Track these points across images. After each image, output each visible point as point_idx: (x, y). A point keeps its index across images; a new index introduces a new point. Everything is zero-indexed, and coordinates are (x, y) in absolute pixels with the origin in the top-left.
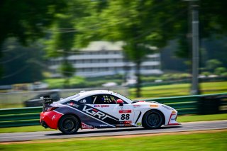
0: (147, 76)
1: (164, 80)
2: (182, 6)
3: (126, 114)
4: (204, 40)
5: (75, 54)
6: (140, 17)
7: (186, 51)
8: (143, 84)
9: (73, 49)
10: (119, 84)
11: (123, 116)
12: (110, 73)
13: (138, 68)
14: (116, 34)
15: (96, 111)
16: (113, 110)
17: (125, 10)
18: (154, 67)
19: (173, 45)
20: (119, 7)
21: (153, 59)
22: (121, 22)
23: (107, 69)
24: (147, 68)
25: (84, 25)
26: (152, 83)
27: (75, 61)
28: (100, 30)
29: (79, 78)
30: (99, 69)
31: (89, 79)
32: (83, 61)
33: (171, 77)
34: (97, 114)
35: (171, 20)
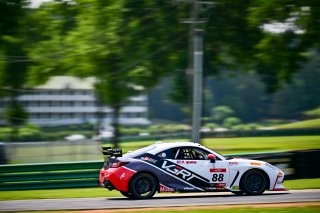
0: (128, 126)
1: (152, 133)
2: (181, 30)
3: (218, 174)
4: (210, 78)
5: (27, 93)
6: (120, 44)
7: (184, 93)
8: (123, 138)
9: (25, 86)
10: (89, 137)
11: (215, 176)
12: (76, 121)
13: (116, 114)
14: (86, 66)
15: (180, 168)
16: (202, 168)
17: (99, 33)
18: (138, 115)
19: (167, 84)
20: (91, 29)
21: (138, 104)
22: (94, 50)
23: (72, 115)
24: (129, 115)
25: (41, 52)
26: (135, 137)
27: (27, 103)
28: (65, 60)
29: (32, 128)
30: (61, 115)
31: (45, 129)
32: (39, 103)
33: (161, 130)
34: (181, 172)
35: (164, 48)
